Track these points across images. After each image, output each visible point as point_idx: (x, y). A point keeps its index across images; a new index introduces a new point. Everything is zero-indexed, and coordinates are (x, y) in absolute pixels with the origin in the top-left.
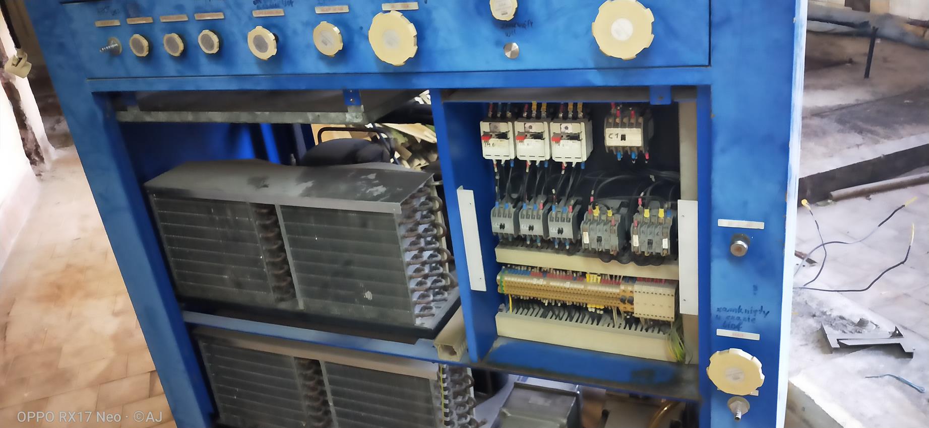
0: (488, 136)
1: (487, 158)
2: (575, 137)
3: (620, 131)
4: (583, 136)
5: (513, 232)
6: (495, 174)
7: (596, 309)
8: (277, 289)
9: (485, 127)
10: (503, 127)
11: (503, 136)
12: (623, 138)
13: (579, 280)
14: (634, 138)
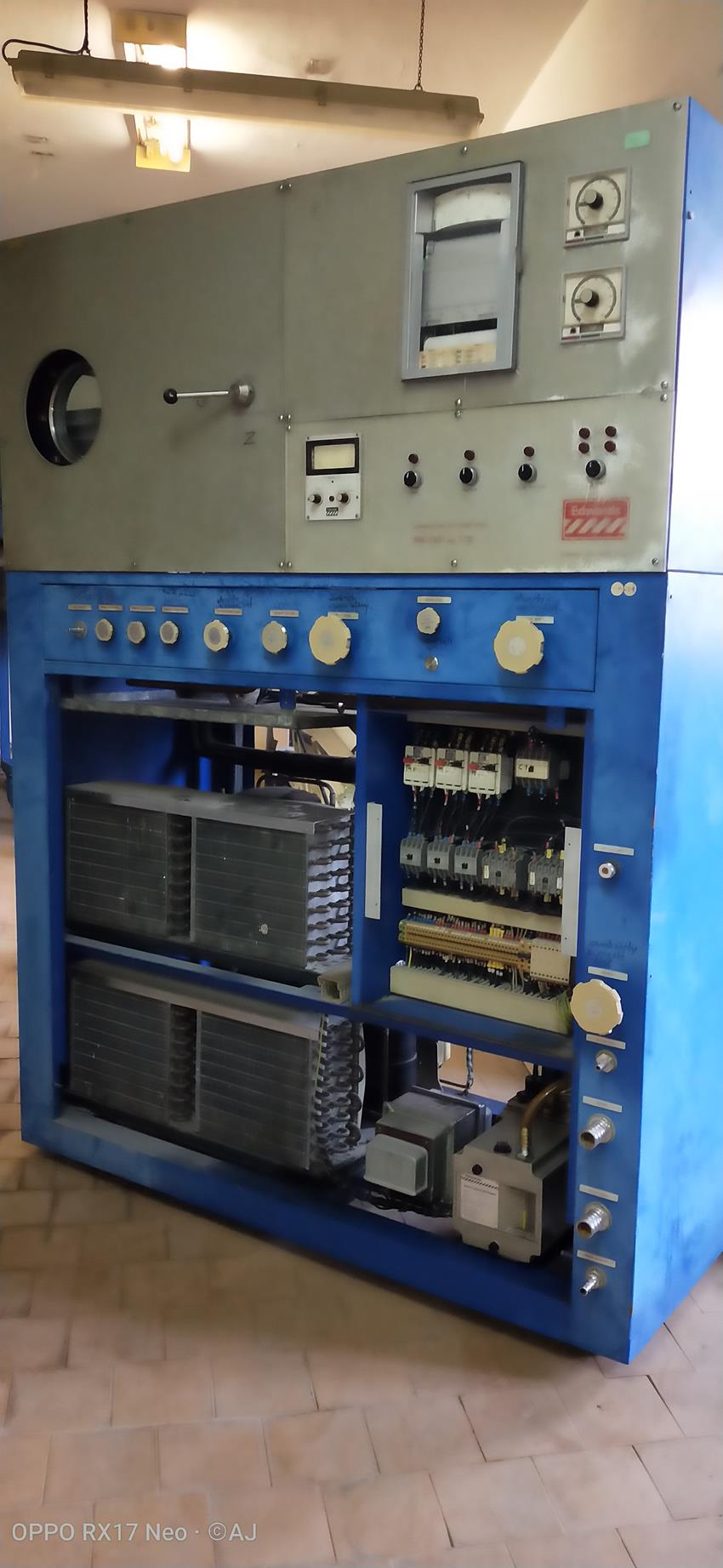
0: (411, 760)
1: (406, 783)
2: (491, 768)
3: (529, 762)
4: (498, 768)
5: (419, 865)
6: (413, 804)
7: (496, 969)
8: (172, 918)
9: (409, 750)
10: (426, 752)
11: (425, 761)
12: (531, 769)
13: (483, 933)
14: (541, 771)
